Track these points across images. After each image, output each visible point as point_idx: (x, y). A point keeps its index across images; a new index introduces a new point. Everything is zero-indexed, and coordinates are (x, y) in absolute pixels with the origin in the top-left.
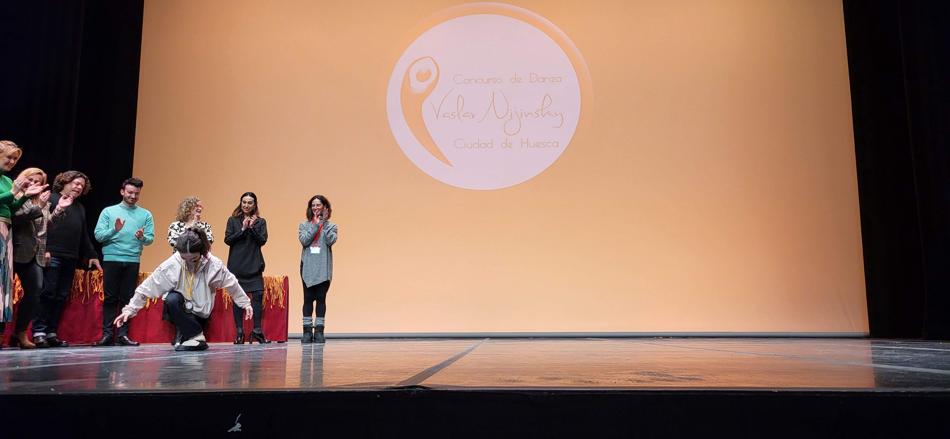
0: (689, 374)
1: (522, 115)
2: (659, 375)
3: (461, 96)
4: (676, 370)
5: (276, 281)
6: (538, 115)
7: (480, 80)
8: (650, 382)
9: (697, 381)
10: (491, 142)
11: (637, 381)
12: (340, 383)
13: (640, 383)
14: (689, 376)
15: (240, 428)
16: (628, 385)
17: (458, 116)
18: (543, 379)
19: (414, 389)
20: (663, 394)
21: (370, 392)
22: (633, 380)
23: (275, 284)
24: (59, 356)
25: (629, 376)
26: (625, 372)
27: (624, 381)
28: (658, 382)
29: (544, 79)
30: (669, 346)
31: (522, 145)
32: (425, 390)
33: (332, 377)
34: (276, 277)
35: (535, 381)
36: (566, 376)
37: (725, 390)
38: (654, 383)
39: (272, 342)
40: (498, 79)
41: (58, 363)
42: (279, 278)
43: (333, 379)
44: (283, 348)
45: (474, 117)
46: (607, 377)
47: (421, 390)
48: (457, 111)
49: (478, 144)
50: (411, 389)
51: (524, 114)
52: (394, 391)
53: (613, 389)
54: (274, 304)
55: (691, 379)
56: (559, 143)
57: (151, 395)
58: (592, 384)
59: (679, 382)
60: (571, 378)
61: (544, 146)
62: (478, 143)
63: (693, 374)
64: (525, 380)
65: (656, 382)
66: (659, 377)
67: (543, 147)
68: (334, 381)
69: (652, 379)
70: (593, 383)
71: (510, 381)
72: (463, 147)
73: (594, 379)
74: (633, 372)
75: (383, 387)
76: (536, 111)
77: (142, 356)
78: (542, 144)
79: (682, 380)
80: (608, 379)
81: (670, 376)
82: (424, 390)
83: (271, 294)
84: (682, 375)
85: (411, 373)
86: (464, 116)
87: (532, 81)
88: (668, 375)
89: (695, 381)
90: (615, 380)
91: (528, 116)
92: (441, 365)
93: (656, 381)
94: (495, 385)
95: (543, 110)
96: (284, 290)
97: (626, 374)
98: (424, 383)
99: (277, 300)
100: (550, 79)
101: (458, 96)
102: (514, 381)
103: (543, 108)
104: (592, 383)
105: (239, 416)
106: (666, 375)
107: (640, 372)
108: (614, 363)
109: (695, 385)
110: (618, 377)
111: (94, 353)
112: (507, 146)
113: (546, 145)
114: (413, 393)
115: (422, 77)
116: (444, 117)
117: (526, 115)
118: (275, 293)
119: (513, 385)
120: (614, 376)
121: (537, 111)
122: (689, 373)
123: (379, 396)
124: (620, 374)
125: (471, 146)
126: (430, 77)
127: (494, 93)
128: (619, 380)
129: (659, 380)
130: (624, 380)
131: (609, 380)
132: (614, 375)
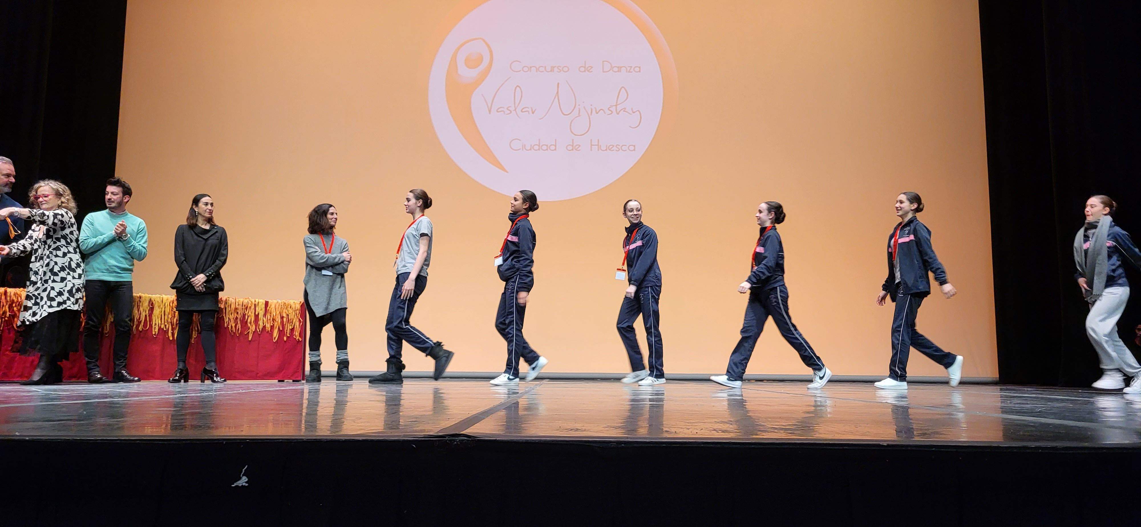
0: (784, 424)
1: (593, 111)
3: (519, 87)
4: (769, 419)
5: (291, 307)
6: (610, 112)
7: (542, 68)
10: (554, 144)
11: (723, 431)
12: (368, 430)
13: (727, 434)
15: (246, 482)
17: (515, 111)
18: (611, 427)
19: (457, 438)
20: (753, 446)
21: (404, 441)
22: (717, 430)
23: (290, 311)
24: (25, 394)
25: (713, 425)
26: (709, 420)
29: (619, 68)
30: (762, 391)
31: (591, 147)
32: (470, 439)
33: (358, 423)
34: (291, 302)
35: (602, 430)
37: (825, 442)
39: (286, 381)
40: (563, 67)
41: (23, 402)
42: (295, 305)
43: (359, 425)
44: (300, 387)
45: (535, 113)
46: (688, 427)
47: (465, 440)
48: (513, 105)
49: (539, 146)
50: (454, 438)
51: (595, 109)
52: (432, 440)
53: (694, 441)
54: (288, 335)
56: (636, 147)
57: (138, 442)
58: (668, 434)
61: (618, 150)
62: (538, 143)
63: (789, 424)
64: (590, 429)
67: (616, 151)
68: (361, 427)
70: (671, 433)
71: (571, 430)
72: (520, 149)
73: (671, 429)
74: (718, 421)
75: (420, 435)
76: (609, 106)
77: (127, 395)
78: (616, 147)
79: (777, 430)
80: (689, 429)
82: (468, 439)
83: (285, 323)
84: (776, 425)
85: (454, 420)
86: (522, 111)
87: (605, 70)
90: (697, 429)
91: (599, 113)
92: (489, 410)
94: (553, 434)
95: (618, 106)
96: (300, 319)
97: (711, 423)
98: (469, 431)
99: (292, 330)
100: (627, 69)
101: (515, 86)
102: (577, 430)
103: (618, 104)
105: (245, 469)
108: (697, 410)
110: (700, 426)
111: (67, 390)
112: (574, 149)
113: (620, 148)
114: (455, 443)
115: (472, 62)
116: (498, 112)
117: (597, 111)
118: (289, 322)
119: (575, 434)
120: (696, 426)
121: (610, 108)
122: (784, 422)
123: (414, 446)
124: (703, 423)
125: (529, 148)
126: (481, 63)
127: (558, 84)
128: (702, 429)
132: (696, 424)
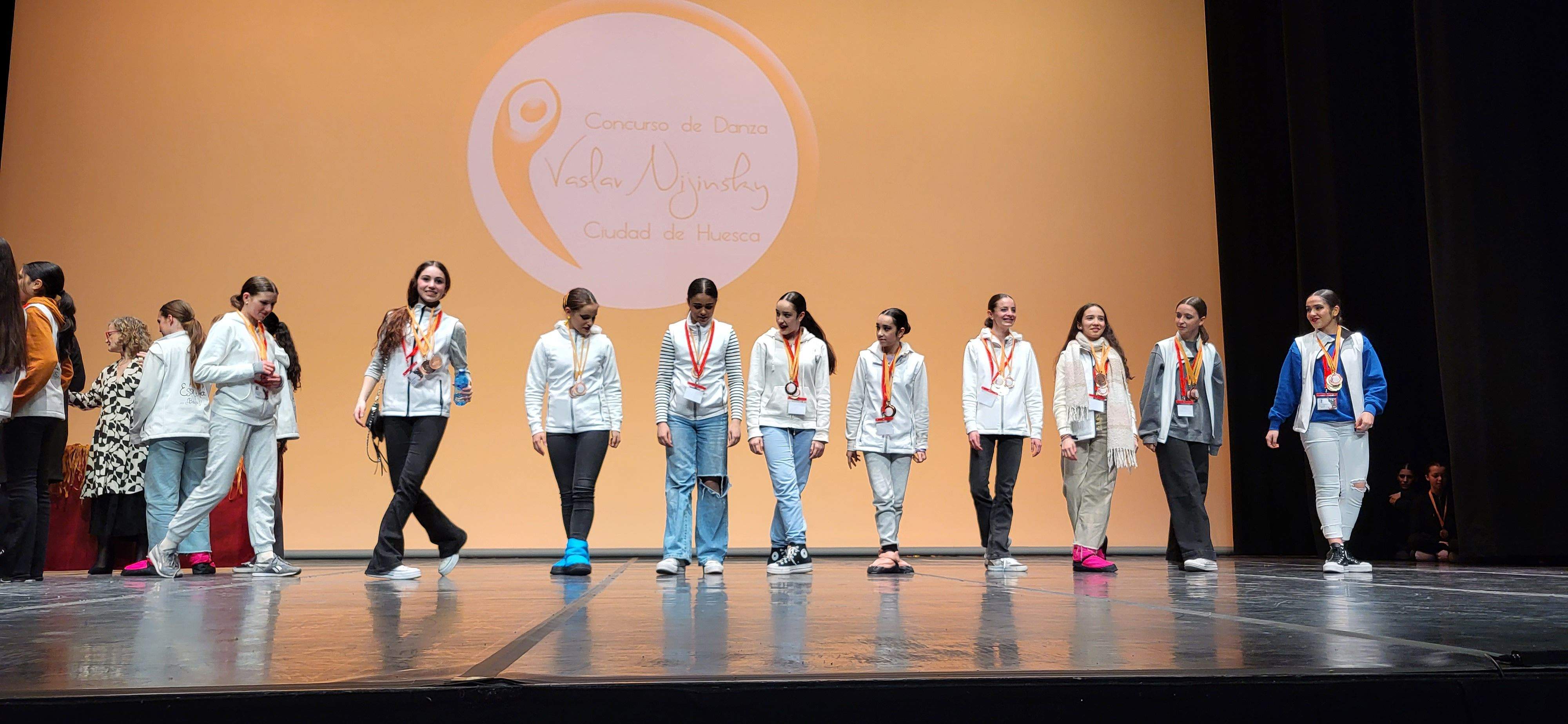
0: (951, 643)
2: (905, 645)
4: (932, 633)
8: (888, 661)
9: (962, 657)
11: (868, 661)
13: (872, 665)
14: (950, 646)
16: (851, 669)
19: (494, 686)
22: (859, 657)
25: (854, 648)
26: (851, 639)
27: (846, 660)
28: (899, 661)
32: (513, 687)
36: (753, 649)
38: (893, 664)
46: (819, 652)
47: (506, 688)
50: (488, 686)
52: (457, 690)
53: (826, 680)
55: (953, 654)
58: (793, 667)
59: (935, 662)
60: (762, 654)
63: (958, 641)
65: (896, 661)
66: (902, 650)
69: (891, 656)
70: (796, 665)
71: (659, 663)
73: (799, 659)
74: (863, 638)
75: (438, 681)
79: (938, 656)
80: (821, 656)
81: (922, 646)
82: (509, 687)
84: (939, 646)
88: (916, 645)
89: (957, 658)
92: (547, 625)
93: (897, 659)
94: (632, 672)
97: (853, 643)
98: (509, 673)
102: (667, 663)
104: (794, 664)
106: (914, 644)
107: (873, 639)
108: (836, 617)
109: (957, 668)
114: (493, 694)
120: (832, 649)
122: (952, 639)
124: (841, 644)
128: (839, 657)
129: (901, 655)
130: (847, 658)
131: (823, 658)
